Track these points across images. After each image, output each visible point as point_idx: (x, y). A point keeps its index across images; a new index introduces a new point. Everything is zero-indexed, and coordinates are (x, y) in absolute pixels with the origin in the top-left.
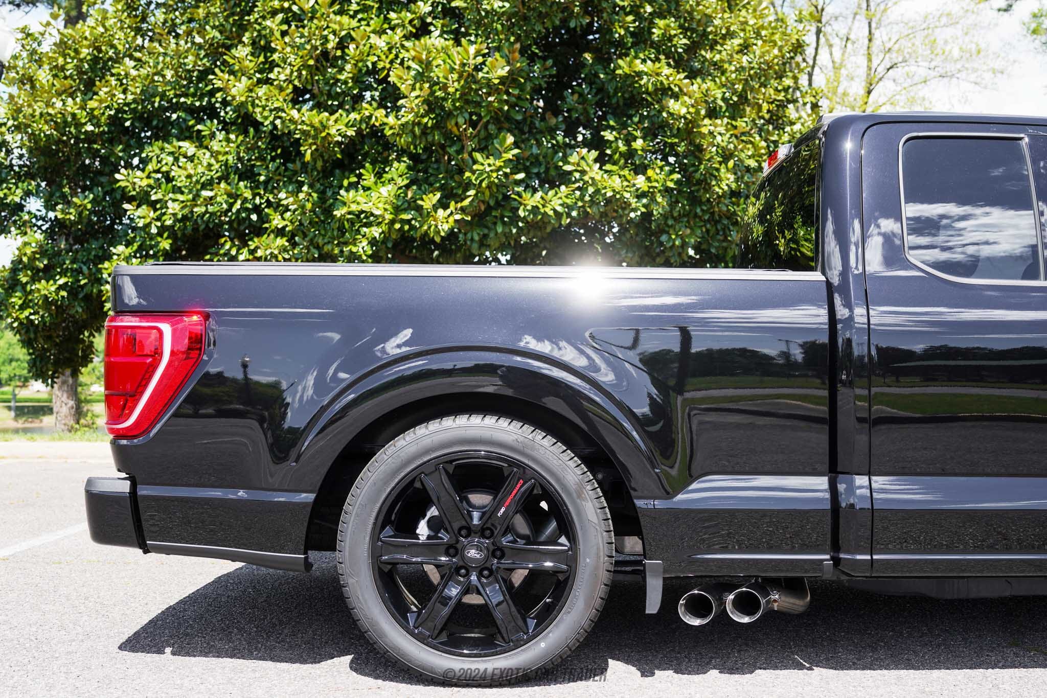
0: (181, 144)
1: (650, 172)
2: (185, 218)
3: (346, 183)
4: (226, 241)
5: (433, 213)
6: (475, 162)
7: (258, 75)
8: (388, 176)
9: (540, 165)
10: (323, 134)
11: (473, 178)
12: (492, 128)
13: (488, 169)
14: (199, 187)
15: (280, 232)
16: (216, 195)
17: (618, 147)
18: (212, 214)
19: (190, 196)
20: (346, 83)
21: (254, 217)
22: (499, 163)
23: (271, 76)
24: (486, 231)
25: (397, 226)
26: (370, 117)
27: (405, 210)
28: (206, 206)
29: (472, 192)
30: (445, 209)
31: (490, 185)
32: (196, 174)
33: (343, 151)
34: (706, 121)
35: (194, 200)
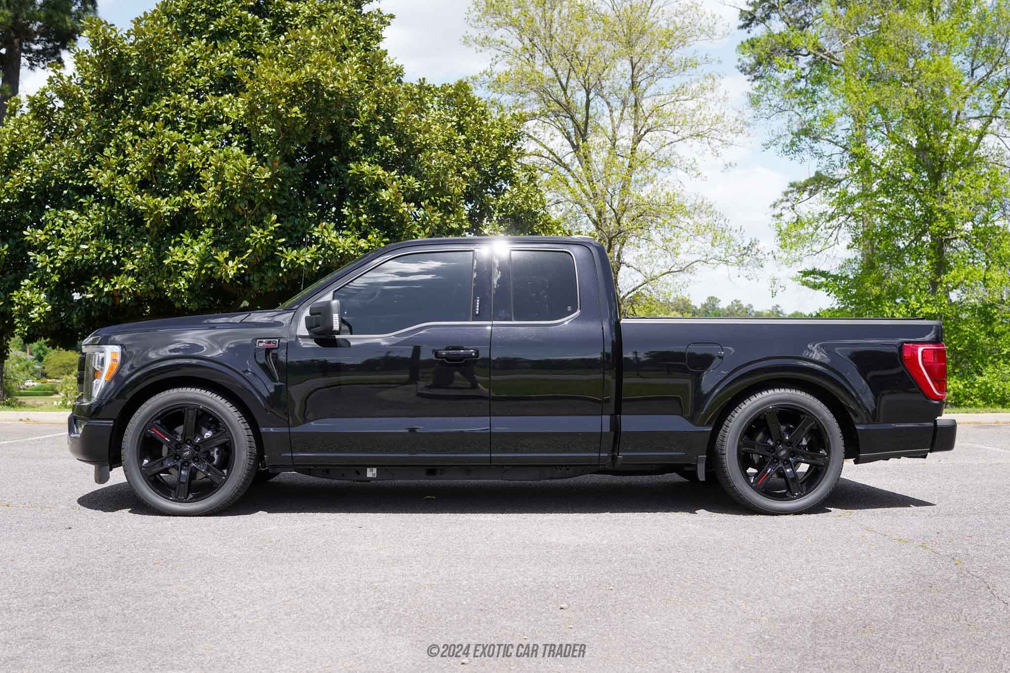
0: (68, 211)
1: (370, 237)
2: (69, 262)
3: (173, 242)
4: (96, 279)
5: (224, 264)
6: (253, 232)
7: (119, 168)
8: (201, 237)
9: (299, 231)
10: (156, 212)
11: (251, 241)
12: (264, 209)
13: (259, 237)
14: (79, 242)
15: (131, 273)
16: (90, 247)
17: (351, 220)
18: (87, 260)
19: (72, 249)
20: (174, 176)
21: (115, 263)
22: (266, 233)
23: (128, 169)
24: (263, 275)
25: (203, 272)
26: (190, 199)
27: (209, 262)
28: (83, 255)
29: (250, 251)
30: (233, 261)
31: (262, 246)
32: (77, 234)
33: (172, 222)
34: (404, 205)
35: (75, 251)
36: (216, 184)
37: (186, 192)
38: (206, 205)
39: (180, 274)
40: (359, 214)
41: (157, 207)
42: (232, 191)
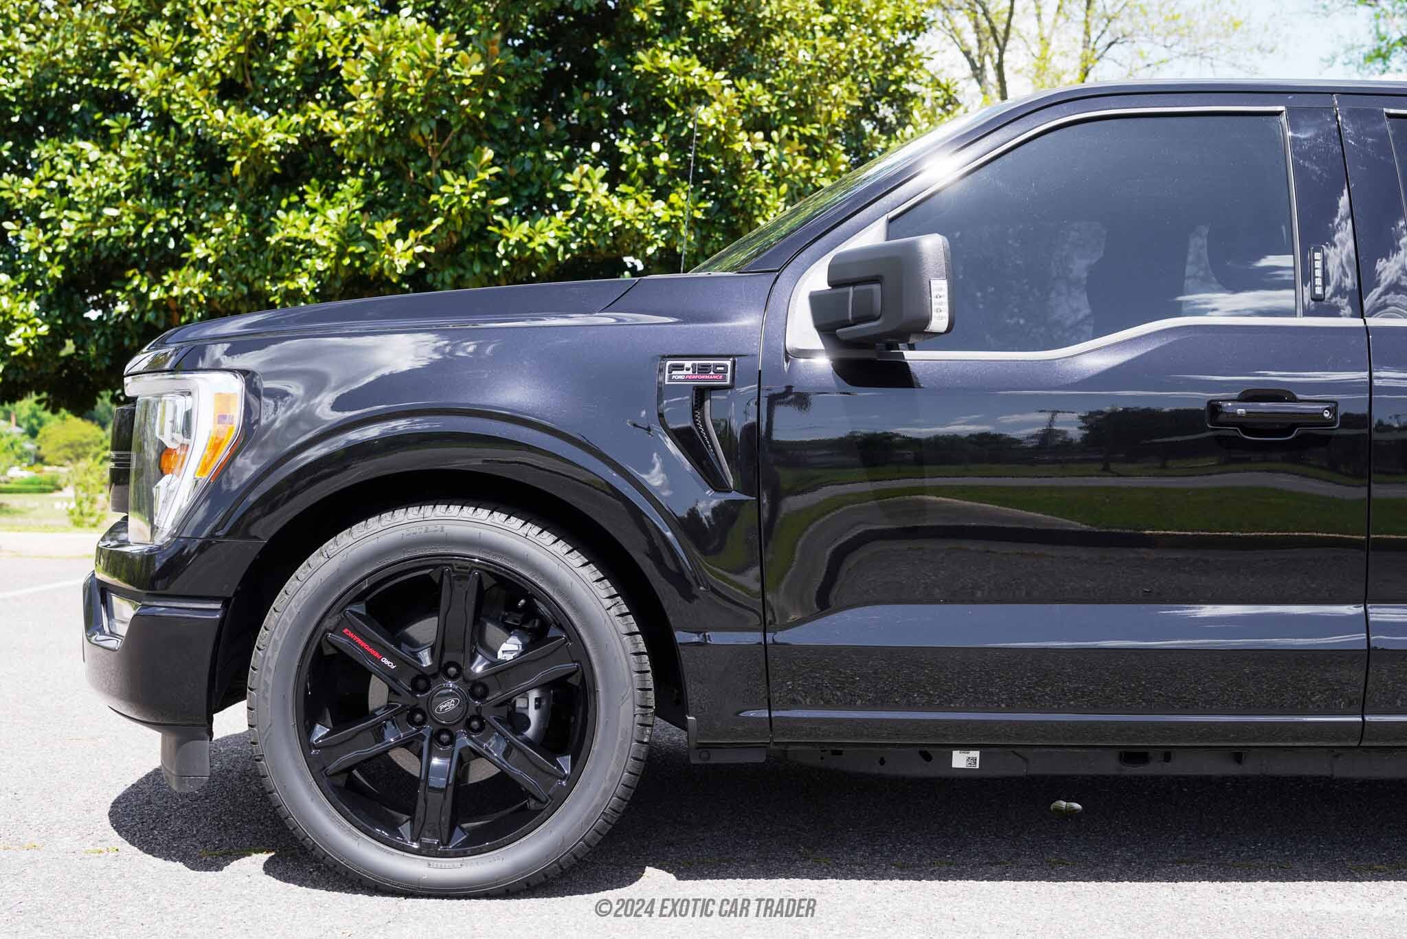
0: (83, 144)
1: (673, 198)
2: (82, 243)
3: (284, 203)
4: (134, 275)
5: (388, 246)
6: (445, 182)
7: (177, 60)
8: (339, 195)
9: (533, 184)
10: (253, 145)
11: (441, 202)
12: (467, 139)
13: (458, 192)
14: (102, 203)
15: (202, 264)
16: (122, 213)
17: (636, 163)
18: (117, 238)
19: (89, 216)
20: (287, 75)
22: (471, 186)
23: (196, 60)
24: (461, 271)
25: (347, 261)
27: (357, 242)
28: (109, 229)
29: (439, 221)
30: (405, 238)
31: (463, 212)
32: (97, 187)
33: (282, 164)
34: (743, 135)
35: (94, 220)
36: (375, 87)
37: (311, 105)
38: (353, 127)
39: (299, 264)
40: (651, 153)
41: (256, 134)
42: (406, 102)
